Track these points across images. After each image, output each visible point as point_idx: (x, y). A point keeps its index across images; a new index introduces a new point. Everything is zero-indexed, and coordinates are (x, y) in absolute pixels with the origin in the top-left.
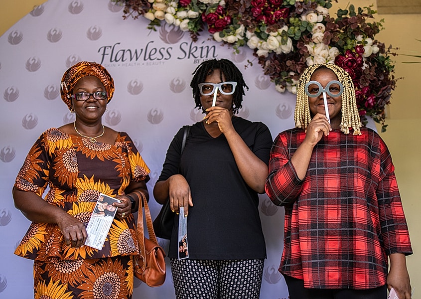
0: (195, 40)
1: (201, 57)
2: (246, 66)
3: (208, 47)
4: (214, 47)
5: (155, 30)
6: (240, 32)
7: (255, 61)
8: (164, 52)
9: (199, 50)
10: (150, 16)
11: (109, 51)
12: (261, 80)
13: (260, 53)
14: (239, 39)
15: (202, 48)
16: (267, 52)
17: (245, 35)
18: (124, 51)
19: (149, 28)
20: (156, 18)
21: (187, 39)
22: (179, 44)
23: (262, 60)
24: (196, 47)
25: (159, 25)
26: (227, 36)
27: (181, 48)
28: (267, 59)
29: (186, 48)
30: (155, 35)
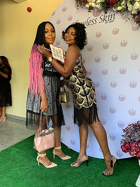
0: (106, 13)
1: (108, 20)
2: (126, 21)
3: (112, 15)
4: (114, 14)
5: (91, 12)
7: (131, 17)
8: (94, 21)
10: (87, 6)
12: (134, 26)
13: (133, 13)
14: (123, 8)
15: (109, 16)
16: (136, 11)
17: (126, 5)
19: (89, 12)
20: (90, 7)
21: (103, 13)
22: (100, 16)
23: (134, 15)
24: (107, 16)
25: (92, 9)
26: (117, 7)
27: (100, 18)
28: (137, 15)
29: (102, 17)
30: (91, 14)
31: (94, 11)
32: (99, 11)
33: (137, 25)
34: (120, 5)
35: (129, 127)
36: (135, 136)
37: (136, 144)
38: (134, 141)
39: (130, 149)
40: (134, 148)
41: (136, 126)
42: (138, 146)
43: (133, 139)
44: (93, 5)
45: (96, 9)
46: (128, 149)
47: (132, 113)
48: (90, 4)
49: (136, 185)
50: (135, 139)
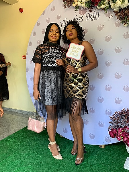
0: (91, 11)
1: (94, 18)
2: (110, 18)
3: (96, 13)
4: (99, 12)
5: (77, 11)
6: (106, 2)
7: (113, 14)
8: (80, 19)
9: (93, 15)
10: (74, 5)
11: (63, 22)
13: (115, 10)
14: (106, 6)
16: (118, 9)
17: (109, 3)
18: (68, 21)
19: (75, 10)
20: (76, 6)
21: (88, 12)
23: (117, 12)
25: (78, 8)
26: (101, 6)
27: (86, 16)
28: (119, 12)
29: (88, 15)
30: (77, 13)
31: (80, 10)
32: (85, 10)
33: (120, 21)
34: (104, 4)
35: (115, 114)
36: (121, 122)
37: (122, 130)
38: (121, 127)
39: (117, 134)
40: (120, 133)
41: (122, 113)
42: (124, 131)
43: (120, 125)
44: (79, 4)
45: (82, 8)
46: (115, 135)
47: (118, 102)
48: (76, 3)
49: (124, 168)
50: (121, 125)
